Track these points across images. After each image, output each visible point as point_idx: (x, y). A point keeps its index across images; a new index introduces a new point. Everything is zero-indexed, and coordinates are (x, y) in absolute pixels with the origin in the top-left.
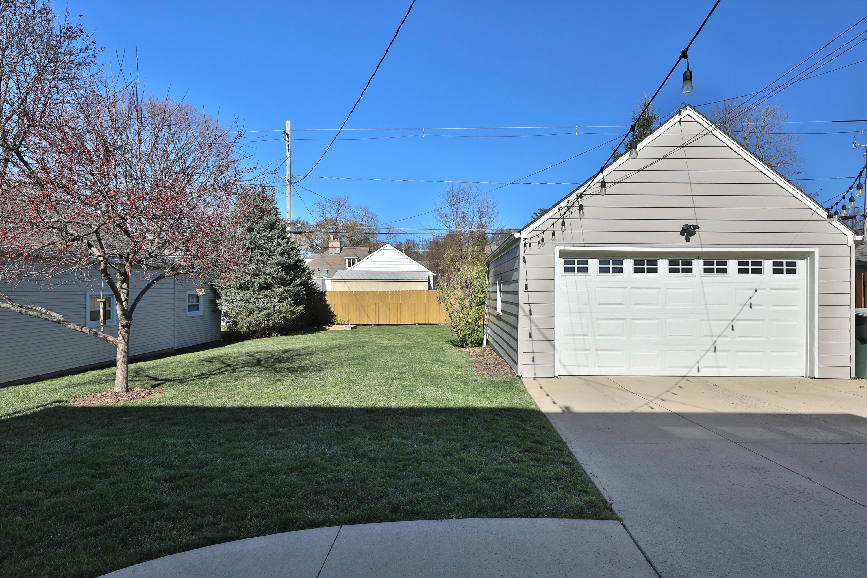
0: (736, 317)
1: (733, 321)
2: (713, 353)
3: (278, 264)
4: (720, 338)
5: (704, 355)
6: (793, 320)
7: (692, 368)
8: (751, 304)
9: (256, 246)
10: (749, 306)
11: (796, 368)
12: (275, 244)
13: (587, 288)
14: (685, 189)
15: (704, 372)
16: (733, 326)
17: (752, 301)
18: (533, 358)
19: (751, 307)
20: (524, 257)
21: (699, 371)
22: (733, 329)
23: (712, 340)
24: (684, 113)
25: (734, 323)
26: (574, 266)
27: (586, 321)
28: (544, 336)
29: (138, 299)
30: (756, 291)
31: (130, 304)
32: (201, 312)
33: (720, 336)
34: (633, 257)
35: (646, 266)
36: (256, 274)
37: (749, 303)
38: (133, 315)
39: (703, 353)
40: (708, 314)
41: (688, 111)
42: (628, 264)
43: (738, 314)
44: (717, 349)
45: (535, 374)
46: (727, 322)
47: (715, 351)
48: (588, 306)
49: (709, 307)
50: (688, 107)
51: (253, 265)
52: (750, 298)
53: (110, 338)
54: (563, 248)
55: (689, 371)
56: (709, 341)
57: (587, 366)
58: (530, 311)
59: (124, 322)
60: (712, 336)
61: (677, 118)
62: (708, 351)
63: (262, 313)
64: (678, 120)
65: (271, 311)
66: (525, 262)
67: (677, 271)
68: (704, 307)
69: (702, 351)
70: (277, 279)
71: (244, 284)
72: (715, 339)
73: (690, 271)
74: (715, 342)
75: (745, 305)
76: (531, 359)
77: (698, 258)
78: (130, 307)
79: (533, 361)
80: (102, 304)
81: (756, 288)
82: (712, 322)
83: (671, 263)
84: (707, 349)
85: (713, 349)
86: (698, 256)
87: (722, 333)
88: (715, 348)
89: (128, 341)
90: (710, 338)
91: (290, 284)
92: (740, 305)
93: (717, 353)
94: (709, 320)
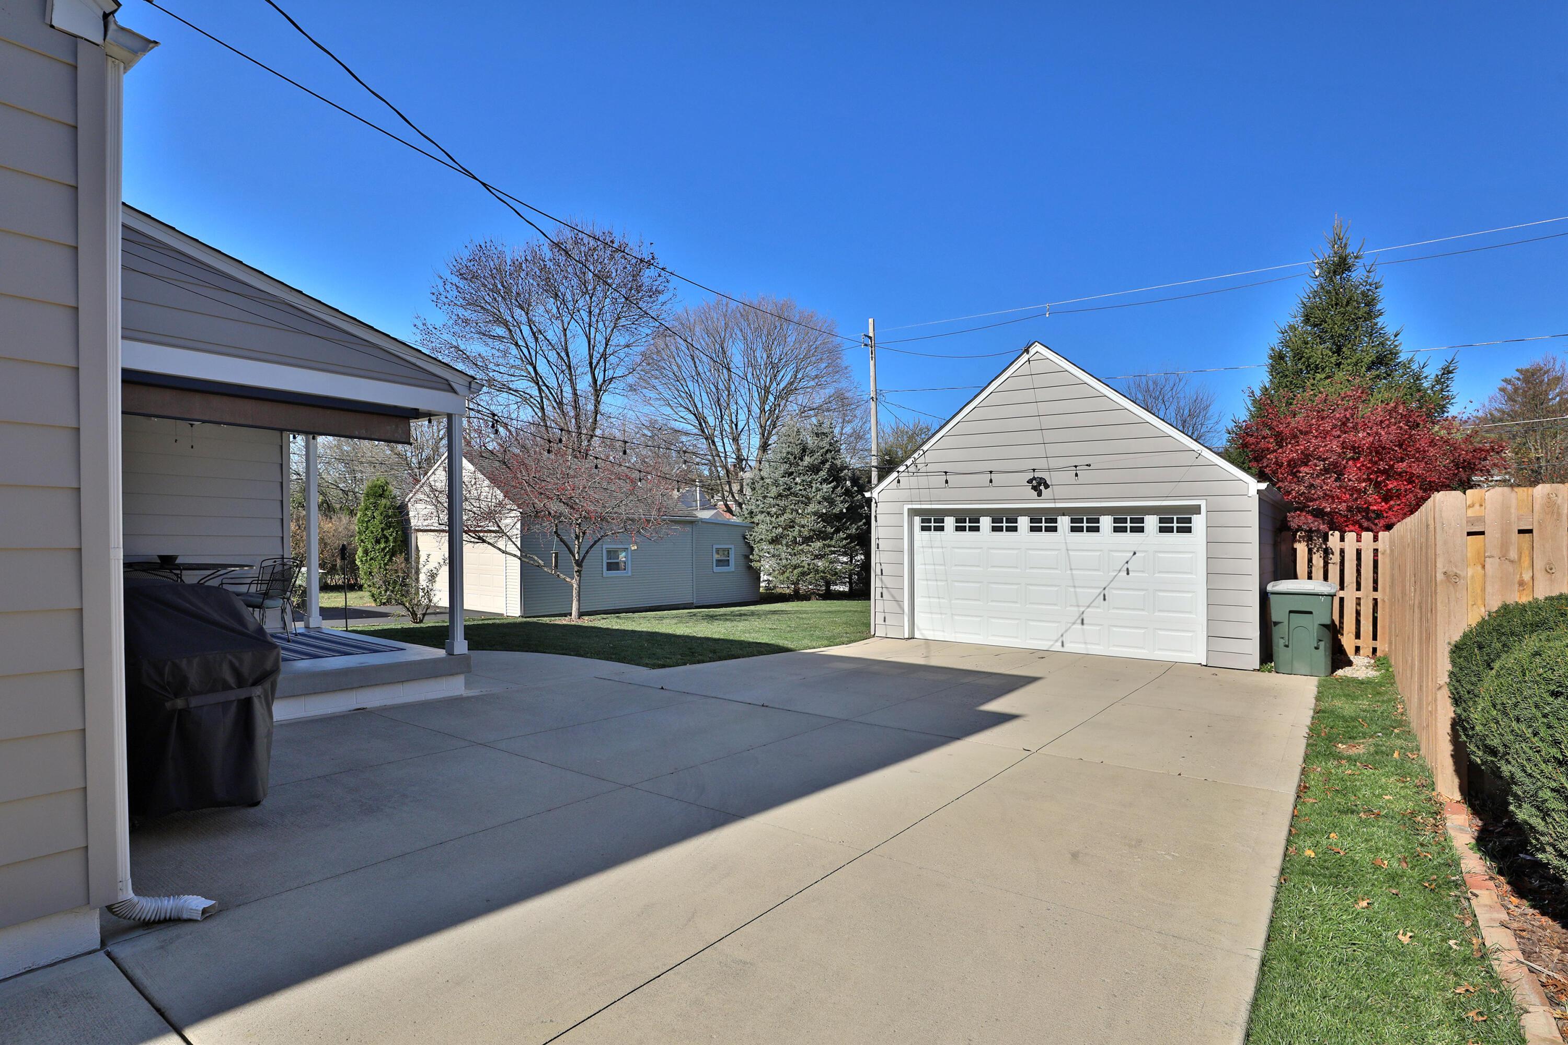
0: (1108, 585)
1: (1104, 589)
2: (1080, 626)
3: (815, 514)
4: (1089, 610)
5: (1070, 627)
6: (1188, 592)
7: (1057, 641)
8: (1128, 569)
9: (791, 493)
10: (1126, 572)
11: (1190, 652)
12: (814, 490)
13: (942, 547)
14: (1036, 437)
15: (1070, 647)
16: (1104, 595)
17: (1130, 566)
18: (885, 618)
19: (1128, 574)
20: (876, 517)
21: (1063, 645)
22: (1105, 599)
23: (1079, 611)
24: (1032, 351)
25: (1106, 592)
26: (930, 524)
27: (943, 583)
28: (893, 596)
29: (587, 552)
30: (1135, 553)
31: (582, 555)
32: (732, 567)
33: (1088, 607)
34: (992, 514)
35: (1004, 525)
36: (791, 525)
37: (1125, 569)
38: (583, 564)
39: (1069, 625)
40: (1073, 579)
41: (1037, 348)
42: (985, 523)
43: (1112, 581)
44: (1085, 622)
45: (886, 635)
46: (1098, 591)
47: (1082, 623)
48: (943, 567)
49: (1074, 572)
50: (1037, 343)
51: (786, 516)
52: (1127, 562)
53: (568, 580)
54: (910, 506)
55: (1052, 645)
56: (1074, 612)
57: (943, 631)
58: (882, 570)
59: (576, 568)
60: (1078, 606)
61: (1025, 357)
62: (1074, 623)
63: (795, 572)
64: (1027, 359)
65: (806, 569)
66: (876, 521)
67: (1039, 529)
68: (1069, 572)
69: (1068, 623)
70: (814, 531)
71: (776, 537)
72: (1082, 609)
73: (1055, 529)
74: (1083, 613)
75: (1120, 571)
76: (883, 619)
77: (1064, 515)
78: (581, 558)
79: (885, 621)
80: (554, 555)
81: (1135, 550)
82: (1078, 590)
83: (1032, 520)
84: (1073, 621)
85: (1079, 621)
86: (1064, 512)
87: (1091, 603)
88: (1083, 620)
89: (580, 582)
90: (1076, 609)
91: (831, 539)
92: (1114, 571)
93: (1085, 627)
94: (1074, 587)
